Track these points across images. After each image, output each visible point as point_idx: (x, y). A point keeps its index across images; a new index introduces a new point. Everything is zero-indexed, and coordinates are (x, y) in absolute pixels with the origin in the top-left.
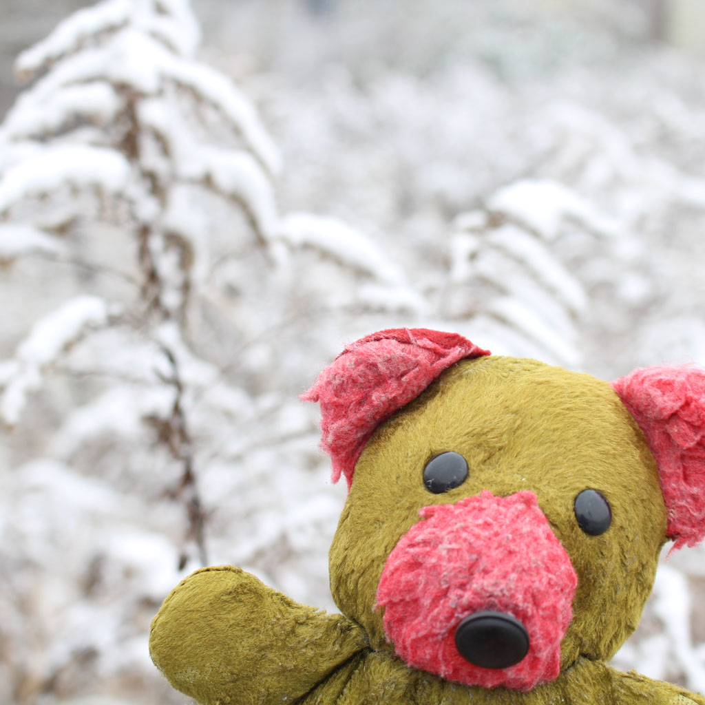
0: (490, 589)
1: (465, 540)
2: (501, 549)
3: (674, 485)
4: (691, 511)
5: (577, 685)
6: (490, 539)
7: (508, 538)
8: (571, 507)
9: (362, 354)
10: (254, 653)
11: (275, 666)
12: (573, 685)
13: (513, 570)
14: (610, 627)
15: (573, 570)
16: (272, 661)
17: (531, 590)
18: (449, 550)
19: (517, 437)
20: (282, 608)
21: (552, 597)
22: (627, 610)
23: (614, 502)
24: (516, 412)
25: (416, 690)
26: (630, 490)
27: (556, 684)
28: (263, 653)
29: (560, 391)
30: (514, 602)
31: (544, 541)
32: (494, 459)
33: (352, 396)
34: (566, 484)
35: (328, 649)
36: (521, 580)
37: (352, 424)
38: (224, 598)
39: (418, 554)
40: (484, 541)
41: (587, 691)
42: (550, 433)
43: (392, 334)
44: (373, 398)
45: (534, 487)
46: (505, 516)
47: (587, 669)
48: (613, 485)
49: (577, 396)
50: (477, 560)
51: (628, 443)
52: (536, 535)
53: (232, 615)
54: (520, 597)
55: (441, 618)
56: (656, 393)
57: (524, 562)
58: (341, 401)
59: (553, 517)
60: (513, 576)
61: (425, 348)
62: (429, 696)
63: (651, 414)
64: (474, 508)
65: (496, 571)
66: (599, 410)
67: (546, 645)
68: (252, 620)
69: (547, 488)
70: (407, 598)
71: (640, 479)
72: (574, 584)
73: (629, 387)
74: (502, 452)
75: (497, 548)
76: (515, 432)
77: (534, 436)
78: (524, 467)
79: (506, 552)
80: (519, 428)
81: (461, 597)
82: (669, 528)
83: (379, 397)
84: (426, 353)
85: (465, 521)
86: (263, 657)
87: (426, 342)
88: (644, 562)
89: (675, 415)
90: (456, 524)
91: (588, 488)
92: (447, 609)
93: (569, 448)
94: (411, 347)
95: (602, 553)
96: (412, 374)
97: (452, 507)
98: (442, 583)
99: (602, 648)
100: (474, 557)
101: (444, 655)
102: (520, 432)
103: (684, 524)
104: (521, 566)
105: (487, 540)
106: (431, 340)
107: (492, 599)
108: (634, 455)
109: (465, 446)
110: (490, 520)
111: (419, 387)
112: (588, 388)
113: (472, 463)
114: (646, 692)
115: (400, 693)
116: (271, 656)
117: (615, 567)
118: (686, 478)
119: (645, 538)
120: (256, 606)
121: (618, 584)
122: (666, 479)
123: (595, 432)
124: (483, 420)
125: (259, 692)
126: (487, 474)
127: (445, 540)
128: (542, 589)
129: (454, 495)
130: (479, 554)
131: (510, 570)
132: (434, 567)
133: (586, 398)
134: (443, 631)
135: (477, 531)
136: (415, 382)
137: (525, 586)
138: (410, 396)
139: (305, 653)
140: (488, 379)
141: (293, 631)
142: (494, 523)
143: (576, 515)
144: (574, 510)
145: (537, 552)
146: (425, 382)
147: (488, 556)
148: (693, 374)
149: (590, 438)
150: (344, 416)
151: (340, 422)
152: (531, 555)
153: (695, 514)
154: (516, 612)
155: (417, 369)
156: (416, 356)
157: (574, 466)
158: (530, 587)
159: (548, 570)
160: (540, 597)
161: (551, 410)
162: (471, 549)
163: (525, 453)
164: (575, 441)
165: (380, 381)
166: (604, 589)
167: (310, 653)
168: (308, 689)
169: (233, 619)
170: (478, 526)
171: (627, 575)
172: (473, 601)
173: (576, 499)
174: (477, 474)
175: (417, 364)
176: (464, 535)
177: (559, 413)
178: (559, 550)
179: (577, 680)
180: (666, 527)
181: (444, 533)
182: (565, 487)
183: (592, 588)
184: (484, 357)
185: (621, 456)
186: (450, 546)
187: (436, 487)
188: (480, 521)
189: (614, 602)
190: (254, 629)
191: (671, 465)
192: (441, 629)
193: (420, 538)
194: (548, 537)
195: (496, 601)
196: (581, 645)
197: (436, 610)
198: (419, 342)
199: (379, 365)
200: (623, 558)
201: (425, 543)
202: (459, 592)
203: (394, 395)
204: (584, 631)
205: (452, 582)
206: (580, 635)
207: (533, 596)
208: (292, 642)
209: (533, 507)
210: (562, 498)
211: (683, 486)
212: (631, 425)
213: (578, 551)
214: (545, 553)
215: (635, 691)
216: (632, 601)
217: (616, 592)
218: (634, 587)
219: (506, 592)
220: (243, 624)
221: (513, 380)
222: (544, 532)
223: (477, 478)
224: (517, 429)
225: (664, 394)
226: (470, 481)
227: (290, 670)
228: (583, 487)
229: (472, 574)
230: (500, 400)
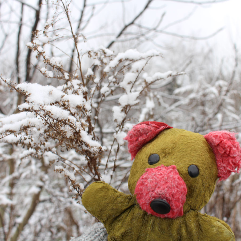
0: (159, 193)
1: (155, 178)
2: (164, 181)
3: (219, 163)
4: (223, 171)
5: (188, 217)
6: (161, 178)
7: (166, 178)
8: (187, 170)
9: (136, 128)
10: (105, 204)
11: (111, 208)
12: (188, 218)
13: (167, 187)
14: (199, 202)
15: (186, 187)
16: (110, 207)
17: (171, 193)
18: (151, 181)
19: (174, 150)
20: (114, 193)
21: (178, 195)
22: (205, 197)
23: (200, 168)
24: (174, 143)
25: (145, 216)
26: (206, 165)
27: (183, 217)
28: (108, 204)
29: (187, 138)
30: (166, 196)
31: (177, 179)
32: (166, 156)
33: (134, 139)
34: (186, 163)
35: (125, 204)
36: (169, 190)
37: (135, 146)
38: (99, 190)
39: (143, 181)
40: (159, 179)
41: (191, 219)
42: (183, 149)
43: (145, 123)
44: (139, 139)
45: (177, 164)
46: (166, 172)
47: (192, 213)
48: (200, 163)
49: (192, 139)
50: (157, 184)
51: (206, 152)
52: (174, 178)
53: (100, 194)
54: (168, 195)
55: (148, 199)
56: (214, 138)
57: (170, 185)
58: (132, 140)
59: (181, 172)
60: (166, 189)
61: (153, 126)
62: (148, 218)
63: (213, 144)
64: (159, 169)
65: (161, 188)
66: (198, 143)
67: (176, 208)
68: (106, 196)
69: (181, 164)
70: (141, 193)
71: (209, 162)
72: (186, 191)
73: (208, 137)
74: (169, 154)
75: (163, 181)
76: (173, 149)
77: (178, 150)
78: (175, 158)
79: (165, 182)
80: (175, 147)
81: (152, 194)
82: (218, 175)
83: (141, 139)
84: (154, 128)
85: (155, 173)
86: (108, 205)
87: (154, 125)
88: (210, 184)
89: (218, 145)
90: (153, 174)
91: (193, 164)
92: (149, 197)
93: (188, 153)
94: (149, 126)
95: (196, 182)
96: (149, 133)
97: (153, 169)
98: (148, 190)
99: (197, 207)
100: (156, 183)
101: (149, 209)
102: (175, 149)
103: (222, 174)
104: (169, 186)
105: (160, 179)
106: (155, 124)
107: (160, 195)
108: (208, 155)
109: (160, 152)
110: (162, 173)
111: (152, 136)
112: (196, 137)
113: (161, 157)
114: (207, 220)
115: (141, 216)
116: (109, 205)
117: (200, 186)
118: (222, 162)
119: (210, 178)
120: (107, 192)
121: (201, 190)
122: (218, 162)
123: (196, 149)
124: (165, 145)
125: (107, 214)
126: (164, 160)
127: (150, 178)
128: (175, 193)
129: (155, 165)
130: (158, 182)
131: (165, 187)
132: (146, 185)
133: (195, 140)
134: (148, 203)
135: (158, 176)
136: (151, 135)
137: (170, 192)
138: (150, 139)
139: (119, 205)
140: (169, 134)
141: (116, 199)
142: (163, 174)
143: (188, 172)
144: (188, 171)
145: (174, 182)
146: (154, 135)
147: (160, 183)
148: (224, 133)
149: (195, 151)
150: (132, 144)
151: (131, 145)
152: (172, 183)
153: (224, 172)
154: (167, 199)
155: (151, 132)
156: (151, 128)
157: (189, 158)
158: (171, 192)
159: (177, 187)
160: (174, 195)
161: (184, 143)
162: (156, 181)
163: (175, 154)
164: (190, 151)
165: (141, 135)
166: (197, 192)
167: (120, 205)
168: (120, 214)
169: (100, 195)
170: (158, 175)
171: (204, 188)
172: (155, 196)
173: (189, 167)
174: (162, 160)
175: (151, 130)
176: (154, 177)
177: (186, 144)
178: (182, 182)
179: (189, 216)
180: (217, 175)
181: (150, 176)
182: (186, 164)
183: (193, 192)
184: (171, 129)
185: (203, 155)
186: (150, 180)
187: (151, 163)
188: (159, 173)
189: (200, 195)
190: (106, 198)
191: (219, 158)
192: (148, 202)
193: (144, 177)
194: (178, 178)
195: (161, 196)
196: (190, 207)
197: (147, 197)
198: (152, 125)
199: (141, 131)
200: (203, 183)
201: (146, 178)
202: (152, 193)
203: (145, 138)
204: (191, 203)
205: (150, 190)
206: (190, 204)
207: (172, 195)
208: (116, 202)
209: (175, 169)
210: (185, 167)
211: (222, 164)
212: (208, 147)
213: (188, 182)
214: (176, 183)
215: (205, 220)
216: (206, 195)
217: (201, 193)
218: (207, 191)
219: (164, 194)
220: (103, 197)
221: (176, 135)
222: (177, 177)
223: (162, 161)
224: (174, 148)
225: (216, 139)
226: (160, 162)
227: (115, 209)
228: (191, 164)
229: (155, 188)
230: (171, 140)
